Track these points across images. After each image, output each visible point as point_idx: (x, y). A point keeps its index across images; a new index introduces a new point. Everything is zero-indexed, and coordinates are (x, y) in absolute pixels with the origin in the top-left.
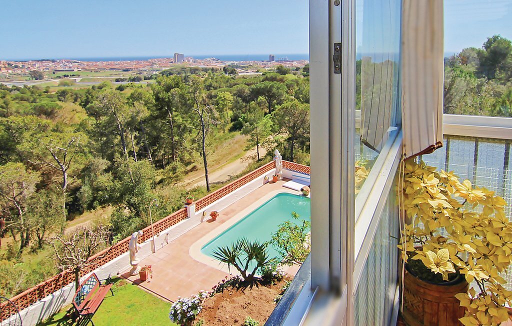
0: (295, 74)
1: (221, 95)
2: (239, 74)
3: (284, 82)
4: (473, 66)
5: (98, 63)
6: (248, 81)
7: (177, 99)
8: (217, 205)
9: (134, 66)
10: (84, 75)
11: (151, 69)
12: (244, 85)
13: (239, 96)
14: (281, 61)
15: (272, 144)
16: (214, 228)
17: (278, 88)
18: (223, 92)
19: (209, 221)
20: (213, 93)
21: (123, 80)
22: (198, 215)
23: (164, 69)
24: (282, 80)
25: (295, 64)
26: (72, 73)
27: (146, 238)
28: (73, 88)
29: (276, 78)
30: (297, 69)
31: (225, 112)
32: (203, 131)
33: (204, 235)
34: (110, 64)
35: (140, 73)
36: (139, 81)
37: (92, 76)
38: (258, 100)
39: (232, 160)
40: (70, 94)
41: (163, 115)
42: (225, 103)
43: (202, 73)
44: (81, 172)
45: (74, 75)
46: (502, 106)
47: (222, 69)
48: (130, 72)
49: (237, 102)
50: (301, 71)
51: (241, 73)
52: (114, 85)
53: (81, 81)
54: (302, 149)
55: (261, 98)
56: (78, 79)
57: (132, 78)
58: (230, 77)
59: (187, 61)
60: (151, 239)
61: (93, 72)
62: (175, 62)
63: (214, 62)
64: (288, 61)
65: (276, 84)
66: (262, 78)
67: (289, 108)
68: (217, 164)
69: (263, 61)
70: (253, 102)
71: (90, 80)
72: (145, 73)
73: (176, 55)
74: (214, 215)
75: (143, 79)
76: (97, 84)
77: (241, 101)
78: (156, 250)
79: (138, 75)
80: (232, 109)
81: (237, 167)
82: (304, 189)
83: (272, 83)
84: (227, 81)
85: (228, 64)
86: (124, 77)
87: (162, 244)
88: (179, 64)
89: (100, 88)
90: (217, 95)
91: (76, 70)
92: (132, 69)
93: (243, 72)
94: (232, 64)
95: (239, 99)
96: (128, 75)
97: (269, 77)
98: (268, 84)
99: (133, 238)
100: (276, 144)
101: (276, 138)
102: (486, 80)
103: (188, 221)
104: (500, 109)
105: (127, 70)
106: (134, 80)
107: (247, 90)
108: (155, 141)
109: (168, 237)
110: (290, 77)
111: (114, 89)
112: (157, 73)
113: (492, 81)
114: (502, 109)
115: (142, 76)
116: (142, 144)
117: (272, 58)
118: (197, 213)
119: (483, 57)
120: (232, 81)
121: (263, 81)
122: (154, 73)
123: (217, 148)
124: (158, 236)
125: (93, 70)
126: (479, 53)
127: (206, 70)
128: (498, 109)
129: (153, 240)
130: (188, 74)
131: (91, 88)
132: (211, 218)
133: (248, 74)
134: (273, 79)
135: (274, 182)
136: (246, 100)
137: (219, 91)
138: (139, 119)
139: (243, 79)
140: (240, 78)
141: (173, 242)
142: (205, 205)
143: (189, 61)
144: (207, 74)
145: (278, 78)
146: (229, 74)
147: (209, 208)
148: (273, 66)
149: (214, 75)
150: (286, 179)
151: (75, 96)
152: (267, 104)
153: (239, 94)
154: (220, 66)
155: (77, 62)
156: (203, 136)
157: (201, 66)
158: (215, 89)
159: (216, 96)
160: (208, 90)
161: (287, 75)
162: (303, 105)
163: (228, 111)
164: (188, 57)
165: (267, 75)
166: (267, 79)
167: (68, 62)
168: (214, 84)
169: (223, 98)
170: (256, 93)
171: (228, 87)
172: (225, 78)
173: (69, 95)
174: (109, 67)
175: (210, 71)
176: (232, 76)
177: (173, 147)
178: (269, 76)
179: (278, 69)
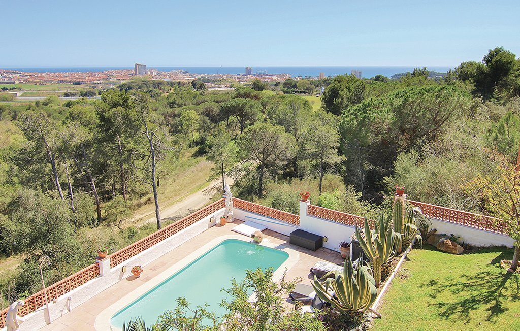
0: (273, 90)
1: (185, 113)
2: (210, 90)
3: (259, 99)
4: (471, 83)
5: (44, 74)
6: (218, 98)
7: (119, 120)
8: (142, 259)
9: (87, 78)
10: (27, 88)
11: (107, 82)
12: (213, 103)
13: (207, 116)
14: (259, 75)
15: (240, 172)
16: (134, 289)
17: (251, 107)
18: (188, 111)
19: (130, 279)
20: (177, 110)
21: (73, 95)
22: (114, 273)
23: (122, 82)
24: (256, 97)
25: (275, 78)
26: (11, 86)
27: (36, 306)
28: (12, 104)
29: (250, 94)
30: (277, 84)
31: (190, 134)
32: (153, 158)
33: (119, 298)
34: (58, 76)
35: (94, 87)
36: (92, 96)
37: (35, 89)
38: (229, 120)
39: (194, 191)
40: (8, 111)
41: (111, 139)
42: (190, 123)
43: (167, 87)
44: (8, 206)
45: (14, 89)
46: (499, 132)
47: (191, 83)
48: (83, 85)
49: (204, 122)
50: (281, 86)
51: (211, 89)
52: (62, 100)
53: (23, 96)
54: (273, 179)
55: (232, 118)
56: (19, 94)
57: (84, 93)
58: (198, 92)
59: (149, 73)
60: (45, 307)
61: (38, 84)
62: (136, 74)
63: (182, 74)
64: (267, 75)
65: (249, 101)
66: (234, 94)
67: (258, 130)
68: (176, 196)
69: (238, 75)
70: (223, 122)
71: (33, 95)
72: (100, 87)
73: (137, 66)
74: (136, 271)
75: (97, 94)
76: (42, 100)
77: (208, 121)
78: (51, 320)
79: (92, 89)
80: (198, 130)
81: (197, 199)
82: (256, 235)
83: (244, 100)
84: (194, 98)
85: (197, 77)
86: (74, 92)
87: (62, 311)
88: (141, 77)
89: (45, 104)
90: (181, 114)
91: (17, 82)
92: (84, 82)
93: (215, 87)
94: (202, 77)
95: (207, 119)
96: (79, 89)
97: (242, 93)
98: (241, 101)
99: (10, 310)
100: (245, 172)
101: (245, 165)
102: (482, 100)
103: (99, 280)
104: (496, 135)
105: (78, 83)
106: (86, 95)
107: (216, 109)
108: (101, 169)
109: (70, 303)
110: (267, 93)
111: (62, 106)
112: (114, 87)
113: (490, 101)
114: (498, 134)
115: (96, 91)
116: (84, 173)
117: (249, 71)
118: (114, 269)
119: (483, 73)
120: (200, 98)
121: (235, 98)
122: (111, 87)
123: (178, 177)
124: (54, 302)
125: (37, 82)
126: (479, 68)
127: (171, 84)
128: (494, 134)
129: (47, 308)
130: (151, 89)
131: (34, 104)
132: (133, 274)
133: (219, 89)
134: (247, 96)
135: (222, 225)
136: (215, 120)
137: (183, 109)
138: (72, 143)
139: (212, 96)
140: (209, 94)
141: (77, 309)
142: (125, 259)
143: (152, 73)
144: (173, 89)
145: (252, 94)
146: (198, 89)
147: (131, 263)
148: (250, 79)
149: (181, 90)
150: (237, 221)
151: (13, 113)
152: (239, 125)
153: (207, 113)
154: (189, 79)
155: (18, 73)
156: (153, 165)
157: (167, 79)
158: (180, 106)
159: (179, 115)
160: (171, 108)
161: (264, 91)
162: (275, 128)
163: (193, 133)
164: (150, 69)
165: (239, 91)
166: (239, 96)
167: (7, 73)
168: (179, 101)
169: (188, 118)
170: (227, 112)
171: (195, 104)
172: (191, 94)
173: (6, 112)
174: (56, 79)
175: (176, 86)
176: (201, 91)
177: (123, 176)
178: (242, 91)
179: (254, 84)
